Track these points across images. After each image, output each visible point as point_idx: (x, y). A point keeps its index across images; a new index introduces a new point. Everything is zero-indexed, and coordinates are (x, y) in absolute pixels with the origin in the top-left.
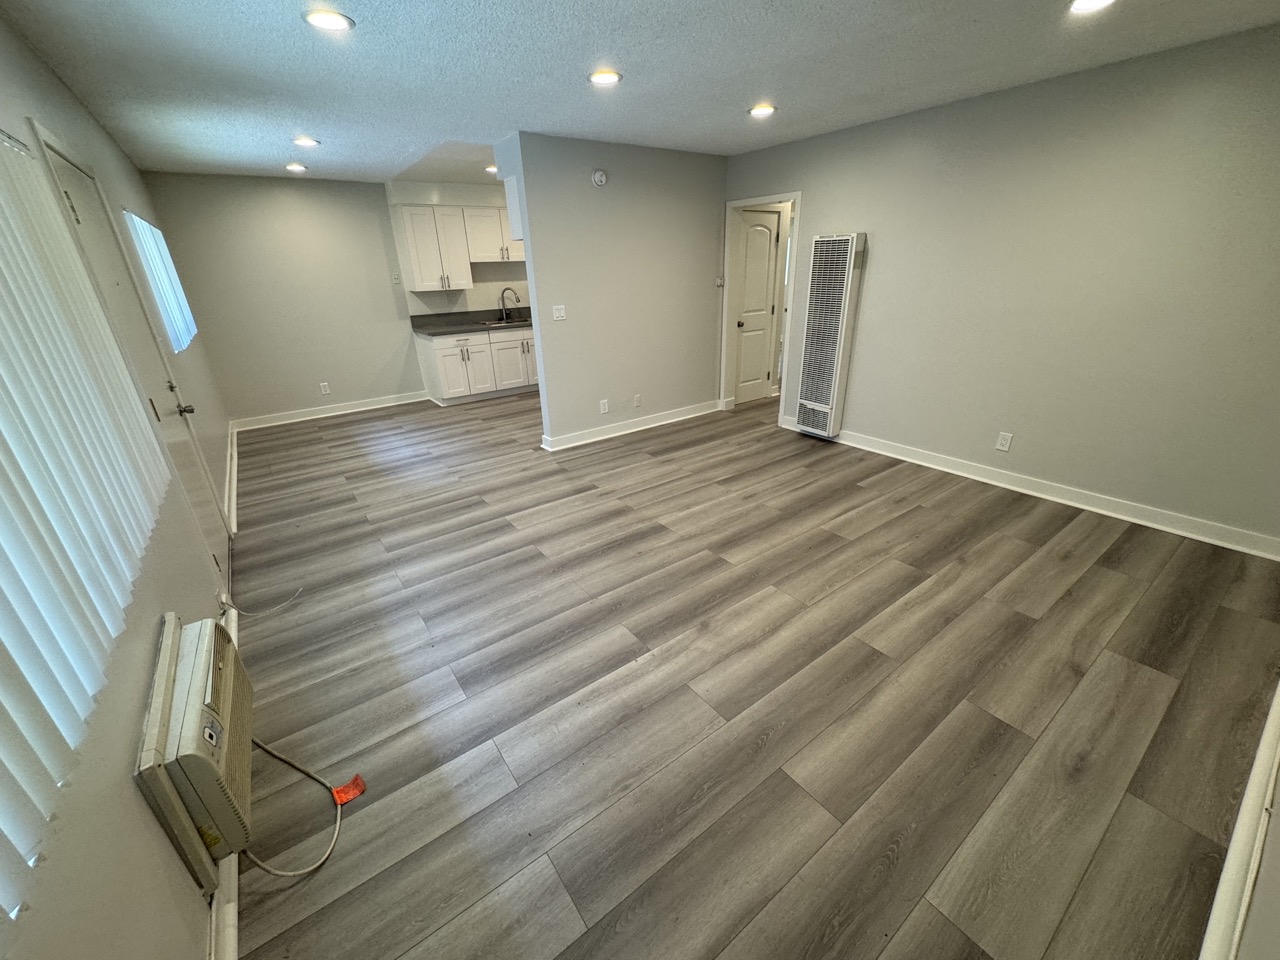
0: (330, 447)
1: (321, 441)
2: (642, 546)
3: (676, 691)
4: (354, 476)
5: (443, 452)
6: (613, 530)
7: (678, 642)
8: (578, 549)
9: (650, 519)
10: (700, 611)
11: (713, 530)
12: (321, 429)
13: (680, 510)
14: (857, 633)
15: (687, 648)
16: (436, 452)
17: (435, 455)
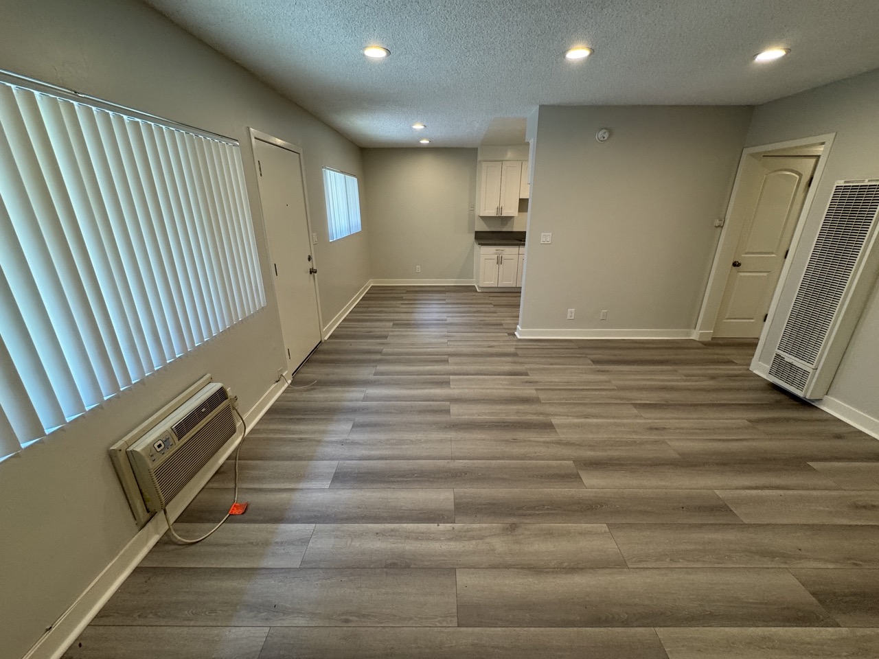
0: (402, 304)
1: (401, 299)
2: (521, 435)
3: (445, 569)
4: (398, 324)
5: (454, 321)
6: (511, 413)
7: (480, 530)
8: (476, 417)
9: (548, 415)
10: (521, 512)
11: (592, 446)
12: (408, 292)
13: (578, 417)
14: (662, 632)
15: (482, 538)
16: (450, 320)
17: (448, 322)
